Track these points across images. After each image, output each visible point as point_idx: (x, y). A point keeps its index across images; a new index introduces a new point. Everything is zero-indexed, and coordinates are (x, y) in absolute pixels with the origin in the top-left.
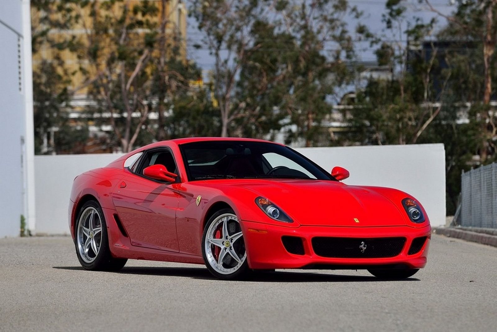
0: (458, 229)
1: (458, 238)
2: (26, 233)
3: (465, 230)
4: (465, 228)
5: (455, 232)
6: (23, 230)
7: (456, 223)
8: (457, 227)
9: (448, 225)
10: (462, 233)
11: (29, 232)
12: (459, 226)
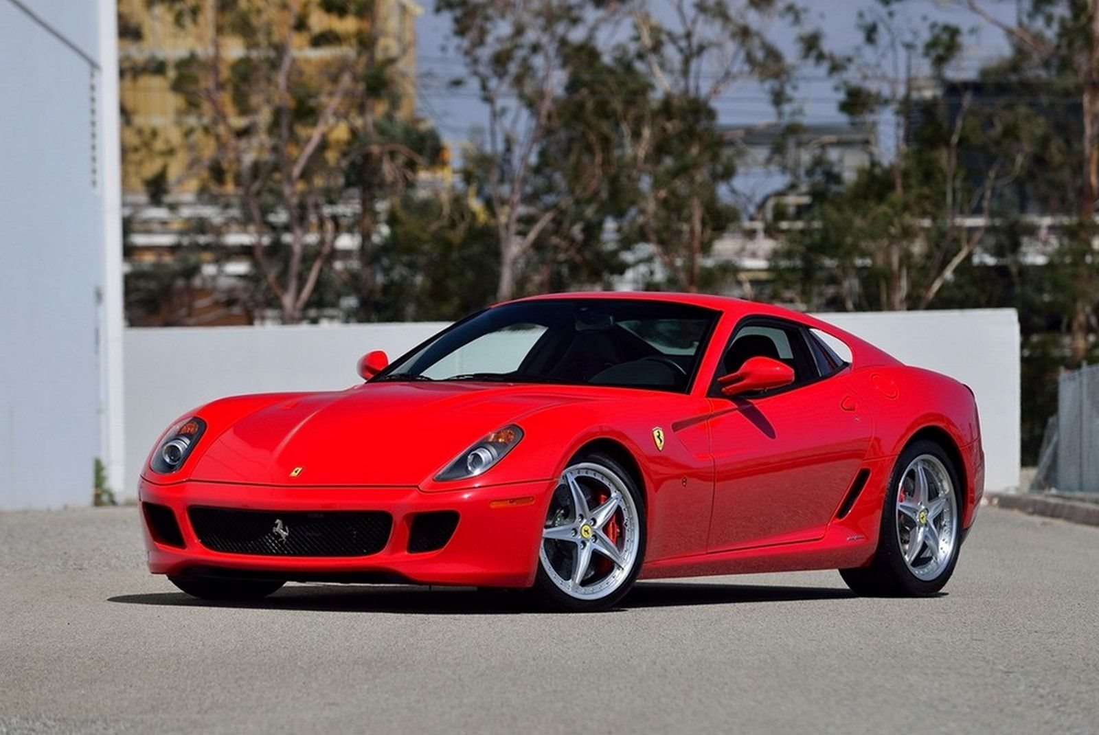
0: (1050, 496)
1: (1053, 515)
2: (105, 498)
3: (1069, 498)
4: (1067, 494)
5: (1047, 504)
6: (99, 492)
7: (1043, 484)
8: (1046, 492)
9: (1026, 489)
10: (1063, 506)
11: (111, 495)
12: (1053, 491)
